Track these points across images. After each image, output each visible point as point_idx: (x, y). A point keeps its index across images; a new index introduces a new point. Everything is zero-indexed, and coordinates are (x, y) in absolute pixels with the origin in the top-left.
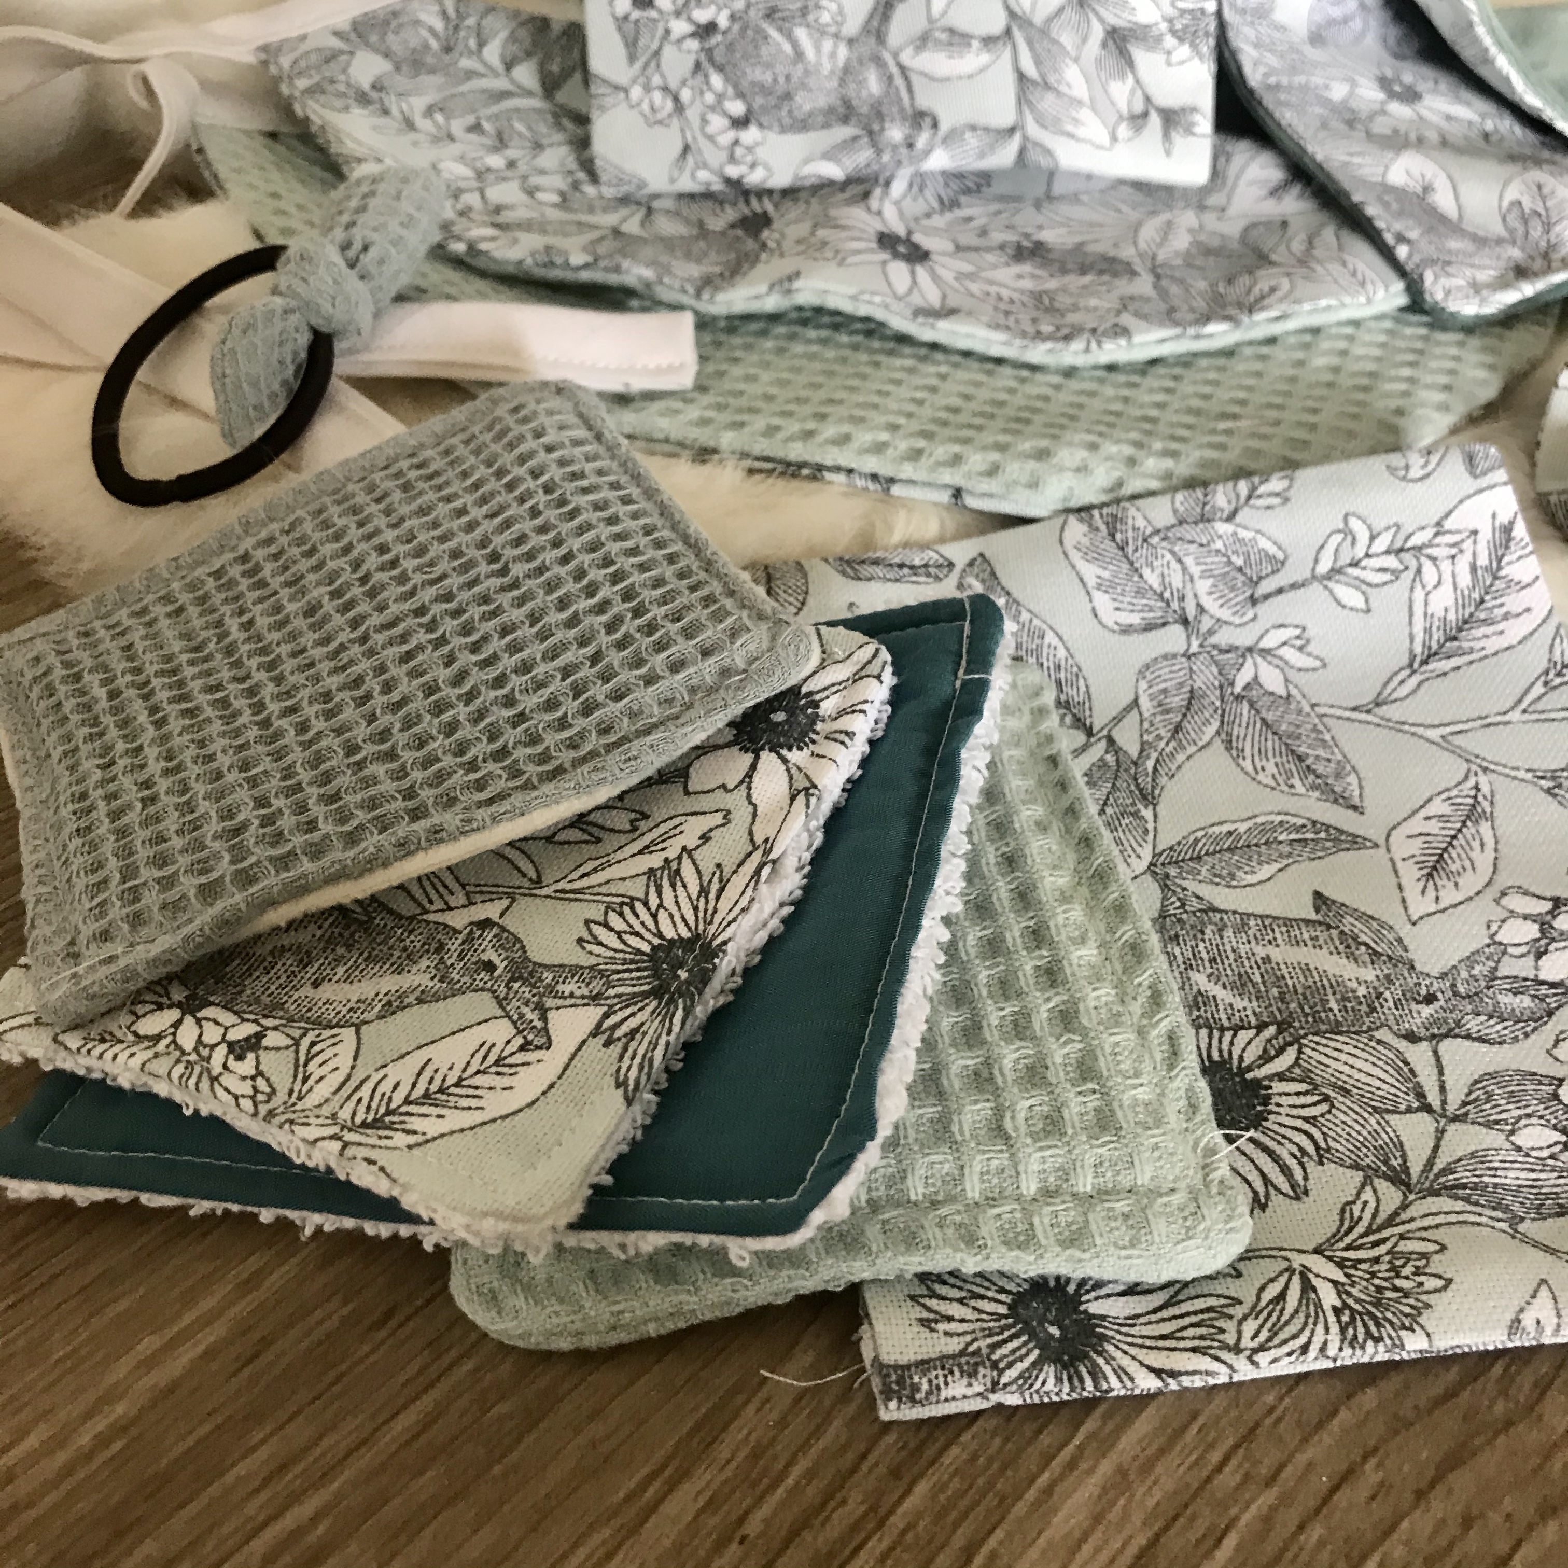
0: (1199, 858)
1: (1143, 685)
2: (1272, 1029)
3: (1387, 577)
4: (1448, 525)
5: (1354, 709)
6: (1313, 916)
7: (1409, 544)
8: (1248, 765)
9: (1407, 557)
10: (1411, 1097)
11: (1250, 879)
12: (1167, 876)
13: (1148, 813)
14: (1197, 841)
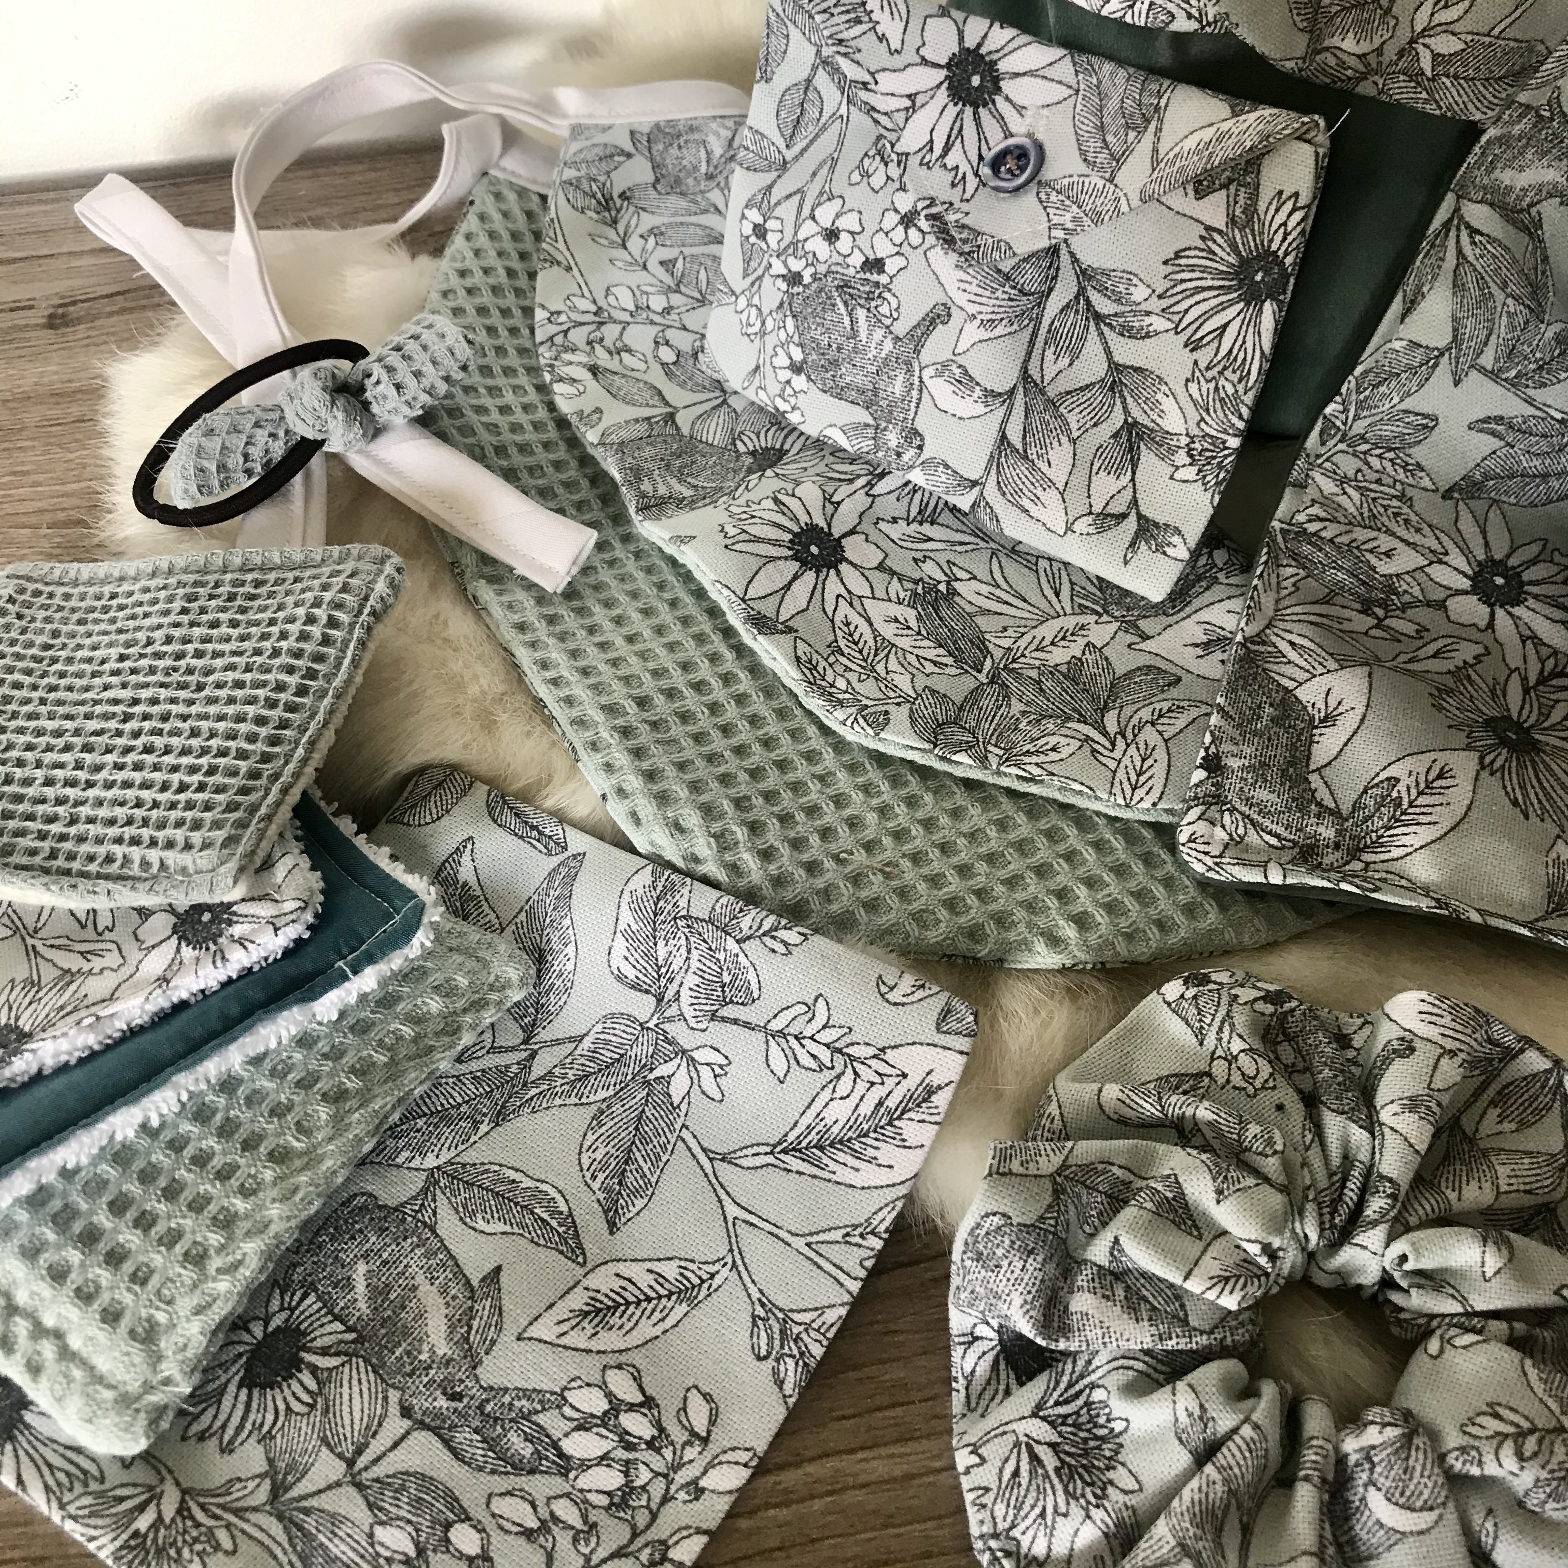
0: (473, 1184)
1: (599, 1027)
2: (353, 1336)
3: (814, 1065)
4: (890, 1055)
5: (704, 1150)
6: (475, 1283)
7: (849, 1050)
8: (591, 1138)
9: (839, 1060)
10: (351, 1448)
11: (481, 1225)
12: (437, 1182)
13: (484, 1128)
14: (487, 1171)
